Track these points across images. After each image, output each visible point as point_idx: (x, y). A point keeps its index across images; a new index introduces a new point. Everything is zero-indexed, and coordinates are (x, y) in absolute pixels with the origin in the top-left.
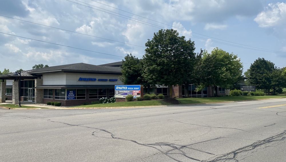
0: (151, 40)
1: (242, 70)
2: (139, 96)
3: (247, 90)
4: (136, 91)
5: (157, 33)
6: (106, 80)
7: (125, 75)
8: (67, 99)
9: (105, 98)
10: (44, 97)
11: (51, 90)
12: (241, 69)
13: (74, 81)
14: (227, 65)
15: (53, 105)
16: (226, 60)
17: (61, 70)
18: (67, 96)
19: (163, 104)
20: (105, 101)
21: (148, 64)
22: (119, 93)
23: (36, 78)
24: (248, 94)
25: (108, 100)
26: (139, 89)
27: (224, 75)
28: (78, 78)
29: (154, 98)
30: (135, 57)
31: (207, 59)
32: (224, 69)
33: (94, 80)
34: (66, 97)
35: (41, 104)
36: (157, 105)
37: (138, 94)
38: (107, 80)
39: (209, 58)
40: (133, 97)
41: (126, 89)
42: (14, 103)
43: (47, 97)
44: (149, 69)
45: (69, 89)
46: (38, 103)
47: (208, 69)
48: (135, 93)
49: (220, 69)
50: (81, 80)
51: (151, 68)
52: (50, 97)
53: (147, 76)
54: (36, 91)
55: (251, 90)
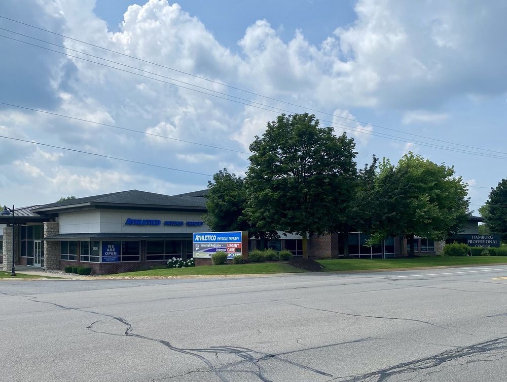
0: (262, 137)
1: (467, 201)
2: (239, 254)
3: (481, 244)
4: (232, 244)
5: (274, 122)
6: (179, 224)
7: (213, 212)
8: (103, 260)
9: (178, 259)
10: (63, 257)
11: (73, 244)
12: (466, 198)
13: (116, 225)
14: (431, 189)
15: (75, 271)
16: (430, 178)
17: (89, 204)
18: (103, 254)
19: (286, 271)
20: (177, 265)
21: (255, 187)
22: (201, 248)
23: (47, 220)
24: (483, 253)
25: (184, 262)
26: (239, 240)
27: (424, 212)
28: (125, 220)
29: (270, 259)
30: (235, 175)
31: (387, 177)
32: (426, 198)
33: (157, 223)
34: (100, 257)
35: (55, 271)
36: (274, 272)
37: (237, 250)
38: (182, 222)
39: (392, 175)
40: (226, 256)
41: (214, 240)
42: (5, 269)
43: (66, 257)
44: (256, 198)
45: (105, 241)
46: (50, 268)
47: (390, 197)
48: (231, 248)
49: (417, 197)
50: (130, 222)
51: (261, 194)
52: (72, 258)
53: (253, 212)
54: (45, 245)
55: (490, 244)
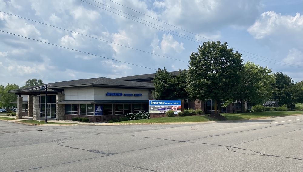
2: (180, 112)
3: (269, 105)
4: (176, 106)
6: (131, 95)
8: (95, 114)
9: (131, 113)
10: (66, 113)
13: (101, 96)
17: (91, 85)
18: (95, 111)
19: (211, 120)
22: (154, 108)
23: (58, 93)
24: (270, 110)
25: (135, 115)
26: (180, 104)
28: (106, 93)
29: (194, 114)
32: (261, 83)
33: (121, 95)
37: (178, 109)
40: (173, 113)
41: (163, 104)
43: (70, 113)
46: (60, 119)
48: (174, 108)
50: (108, 94)
54: (57, 106)
55: (273, 105)
